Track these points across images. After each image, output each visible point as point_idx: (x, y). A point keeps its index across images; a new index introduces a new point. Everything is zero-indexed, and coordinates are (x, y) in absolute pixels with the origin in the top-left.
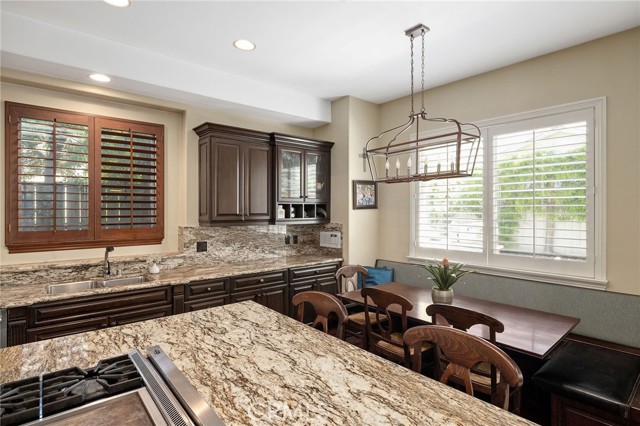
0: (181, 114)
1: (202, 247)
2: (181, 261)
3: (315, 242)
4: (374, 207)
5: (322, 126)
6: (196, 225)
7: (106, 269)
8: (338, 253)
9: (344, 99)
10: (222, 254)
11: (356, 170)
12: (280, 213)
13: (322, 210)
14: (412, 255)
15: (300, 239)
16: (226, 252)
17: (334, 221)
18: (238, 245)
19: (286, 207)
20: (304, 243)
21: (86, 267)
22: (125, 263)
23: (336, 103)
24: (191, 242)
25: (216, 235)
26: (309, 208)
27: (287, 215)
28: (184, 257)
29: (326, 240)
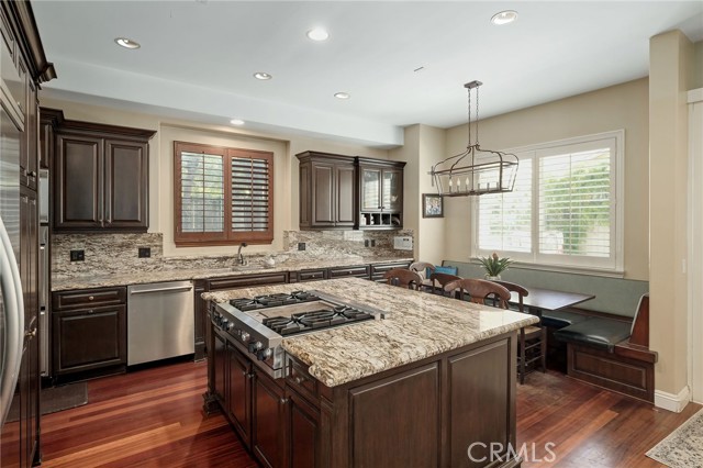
0: (286, 143)
1: (302, 247)
2: (287, 257)
3: (389, 246)
4: (441, 216)
5: (396, 149)
6: (298, 229)
7: (240, 260)
8: (410, 254)
9: (415, 126)
10: (317, 253)
11: (425, 184)
12: (363, 221)
13: (396, 218)
14: (474, 256)
15: (377, 243)
16: (320, 251)
17: (406, 229)
18: (328, 246)
19: (367, 216)
20: (380, 246)
21: (226, 258)
22: (250, 257)
23: (407, 130)
24: (294, 243)
25: (311, 238)
26: (385, 217)
27: (368, 223)
28: (289, 254)
29: (400, 243)
